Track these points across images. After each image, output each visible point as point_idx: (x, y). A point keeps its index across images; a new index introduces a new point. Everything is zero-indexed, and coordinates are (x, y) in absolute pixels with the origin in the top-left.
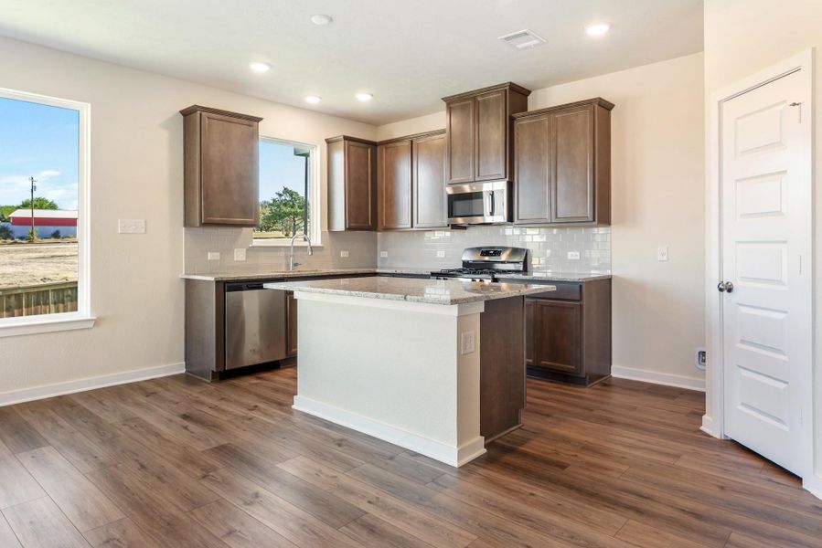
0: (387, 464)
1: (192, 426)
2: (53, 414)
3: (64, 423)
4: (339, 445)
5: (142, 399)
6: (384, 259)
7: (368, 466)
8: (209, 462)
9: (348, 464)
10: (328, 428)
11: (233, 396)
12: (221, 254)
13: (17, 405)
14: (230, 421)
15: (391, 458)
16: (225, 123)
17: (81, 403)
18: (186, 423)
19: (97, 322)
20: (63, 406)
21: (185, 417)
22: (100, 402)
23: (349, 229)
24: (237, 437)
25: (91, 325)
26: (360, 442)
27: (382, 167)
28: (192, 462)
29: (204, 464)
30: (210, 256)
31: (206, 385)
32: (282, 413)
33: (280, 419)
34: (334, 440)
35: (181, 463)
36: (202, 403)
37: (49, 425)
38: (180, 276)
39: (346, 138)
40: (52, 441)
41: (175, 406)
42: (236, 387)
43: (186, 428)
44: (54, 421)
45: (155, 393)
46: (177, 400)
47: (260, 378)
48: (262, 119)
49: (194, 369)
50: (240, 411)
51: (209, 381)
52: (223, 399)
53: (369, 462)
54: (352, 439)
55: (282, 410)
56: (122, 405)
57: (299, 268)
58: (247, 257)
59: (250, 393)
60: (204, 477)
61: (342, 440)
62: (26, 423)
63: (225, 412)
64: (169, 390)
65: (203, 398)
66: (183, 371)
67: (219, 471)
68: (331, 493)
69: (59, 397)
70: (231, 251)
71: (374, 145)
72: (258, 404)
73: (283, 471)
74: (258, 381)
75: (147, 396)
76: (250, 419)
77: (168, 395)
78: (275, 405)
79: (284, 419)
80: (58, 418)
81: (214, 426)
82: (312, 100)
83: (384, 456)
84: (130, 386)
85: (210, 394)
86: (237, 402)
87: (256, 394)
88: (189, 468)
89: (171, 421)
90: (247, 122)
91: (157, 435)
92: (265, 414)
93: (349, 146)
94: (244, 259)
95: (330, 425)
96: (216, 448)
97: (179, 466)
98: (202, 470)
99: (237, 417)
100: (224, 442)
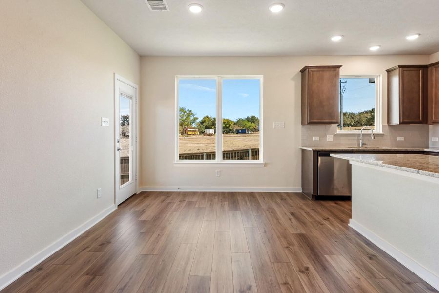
0: (402, 286)
1: (293, 220)
2: (247, 198)
3: (248, 203)
4: (370, 258)
5: (279, 201)
6: (434, 143)
7: (386, 281)
8: (292, 240)
9: (372, 273)
10: (366, 244)
11: (319, 209)
12: (320, 137)
13: (239, 192)
14: (311, 222)
15: (409, 283)
16: (321, 72)
17: (258, 197)
18: (291, 217)
19: (265, 165)
20: (252, 196)
21: (292, 214)
22: (264, 198)
23: (403, 122)
24: (311, 233)
25: (263, 165)
26: (387, 262)
27: (432, 81)
28: (285, 238)
29: (290, 241)
30: (314, 138)
31: (308, 200)
32: (341, 227)
33: (338, 230)
34: (368, 254)
35: (280, 236)
36: (303, 209)
37: (244, 203)
38: (299, 148)
39: (400, 67)
40: (242, 210)
41: (290, 207)
42: (322, 205)
43: (290, 219)
44: (246, 202)
45: (285, 199)
46: (292, 205)
47: (336, 203)
48: (341, 66)
49: (306, 192)
50: (319, 218)
51: (310, 199)
52: (313, 210)
53: (387, 278)
54: (381, 258)
55: (341, 224)
56: (271, 202)
57: (365, 146)
58: (334, 139)
59: (328, 210)
60: (287, 247)
61: (373, 256)
62: (238, 200)
63: (311, 217)
64: (291, 199)
65: (304, 207)
66: (301, 192)
67: (295, 247)
68: (351, 288)
69: (252, 193)
70: (325, 136)
71: (425, 68)
72: (330, 218)
73: (327, 260)
74: (335, 205)
75: (282, 200)
76: (322, 224)
77: (290, 201)
78: (339, 221)
79: (341, 230)
80: (248, 201)
81: (303, 223)
82: (374, 49)
83: (402, 279)
84: (277, 194)
85: (308, 206)
86: (318, 213)
87: (331, 212)
88: (283, 240)
89: (285, 214)
90: (332, 69)
91: (277, 219)
92: (331, 224)
93: (403, 71)
94: (332, 140)
95: (369, 243)
96: (299, 234)
97: (279, 237)
98: (288, 243)
99: (316, 221)
100: (304, 233)
